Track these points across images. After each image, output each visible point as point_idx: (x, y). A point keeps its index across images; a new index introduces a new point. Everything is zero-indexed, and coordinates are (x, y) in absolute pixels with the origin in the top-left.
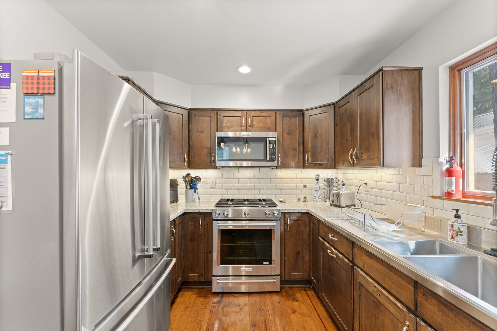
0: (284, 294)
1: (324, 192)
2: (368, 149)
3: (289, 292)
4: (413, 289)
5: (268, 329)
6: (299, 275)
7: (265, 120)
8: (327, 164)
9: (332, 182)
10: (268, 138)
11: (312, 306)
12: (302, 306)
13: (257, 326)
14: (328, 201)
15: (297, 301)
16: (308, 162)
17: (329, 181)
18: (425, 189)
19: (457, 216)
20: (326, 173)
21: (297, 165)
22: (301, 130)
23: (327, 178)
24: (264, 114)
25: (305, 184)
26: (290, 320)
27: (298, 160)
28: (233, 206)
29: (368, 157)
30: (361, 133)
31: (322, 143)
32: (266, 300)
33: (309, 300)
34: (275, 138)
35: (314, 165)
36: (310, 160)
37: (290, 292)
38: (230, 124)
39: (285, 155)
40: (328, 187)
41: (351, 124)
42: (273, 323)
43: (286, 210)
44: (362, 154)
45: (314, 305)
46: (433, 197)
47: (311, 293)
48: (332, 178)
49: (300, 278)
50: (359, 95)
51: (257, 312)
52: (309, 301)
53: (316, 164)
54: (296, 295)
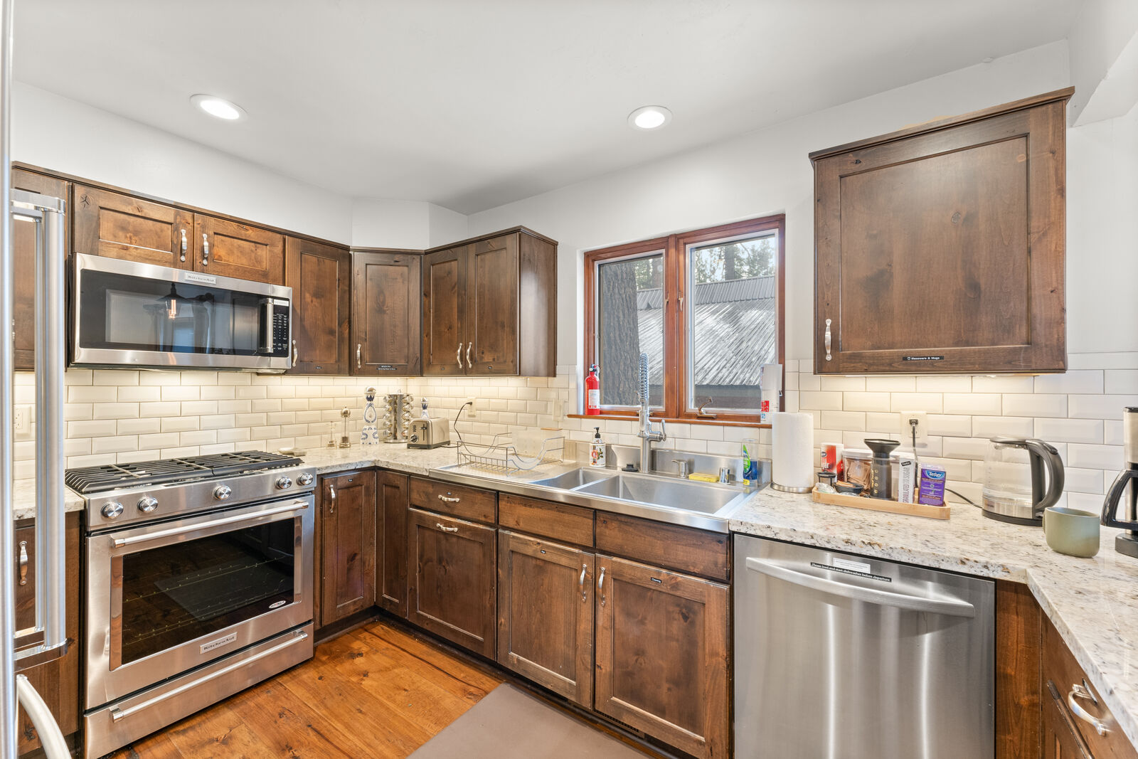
0: (324, 658)
1: (384, 424)
2: (494, 347)
3: (334, 650)
4: (590, 522)
5: (326, 732)
6: (355, 602)
7: (252, 251)
8: (406, 368)
9: (401, 403)
10: (270, 300)
11: (394, 648)
12: (375, 657)
13: (296, 743)
14: (391, 441)
15: (361, 655)
16: (363, 362)
17: (396, 402)
18: (560, 406)
19: (598, 436)
20: (387, 386)
21: (337, 367)
22: (345, 292)
23: (390, 396)
24: (251, 233)
25: (345, 410)
26: (365, 691)
27: (340, 355)
28: (149, 481)
29: (494, 359)
30: (481, 318)
31: (395, 326)
32: (286, 689)
33: (383, 642)
34: (288, 300)
35: (377, 369)
36: (367, 357)
37: (336, 648)
38: (128, 235)
39: (307, 342)
40: (393, 413)
41: (460, 300)
42: (330, 717)
43: (327, 467)
44: (483, 353)
45: (398, 645)
46: (570, 416)
47: (380, 629)
48: (401, 396)
49: (357, 609)
50: (477, 255)
51: (276, 722)
52: (384, 644)
53: (380, 366)
54: (352, 648)
